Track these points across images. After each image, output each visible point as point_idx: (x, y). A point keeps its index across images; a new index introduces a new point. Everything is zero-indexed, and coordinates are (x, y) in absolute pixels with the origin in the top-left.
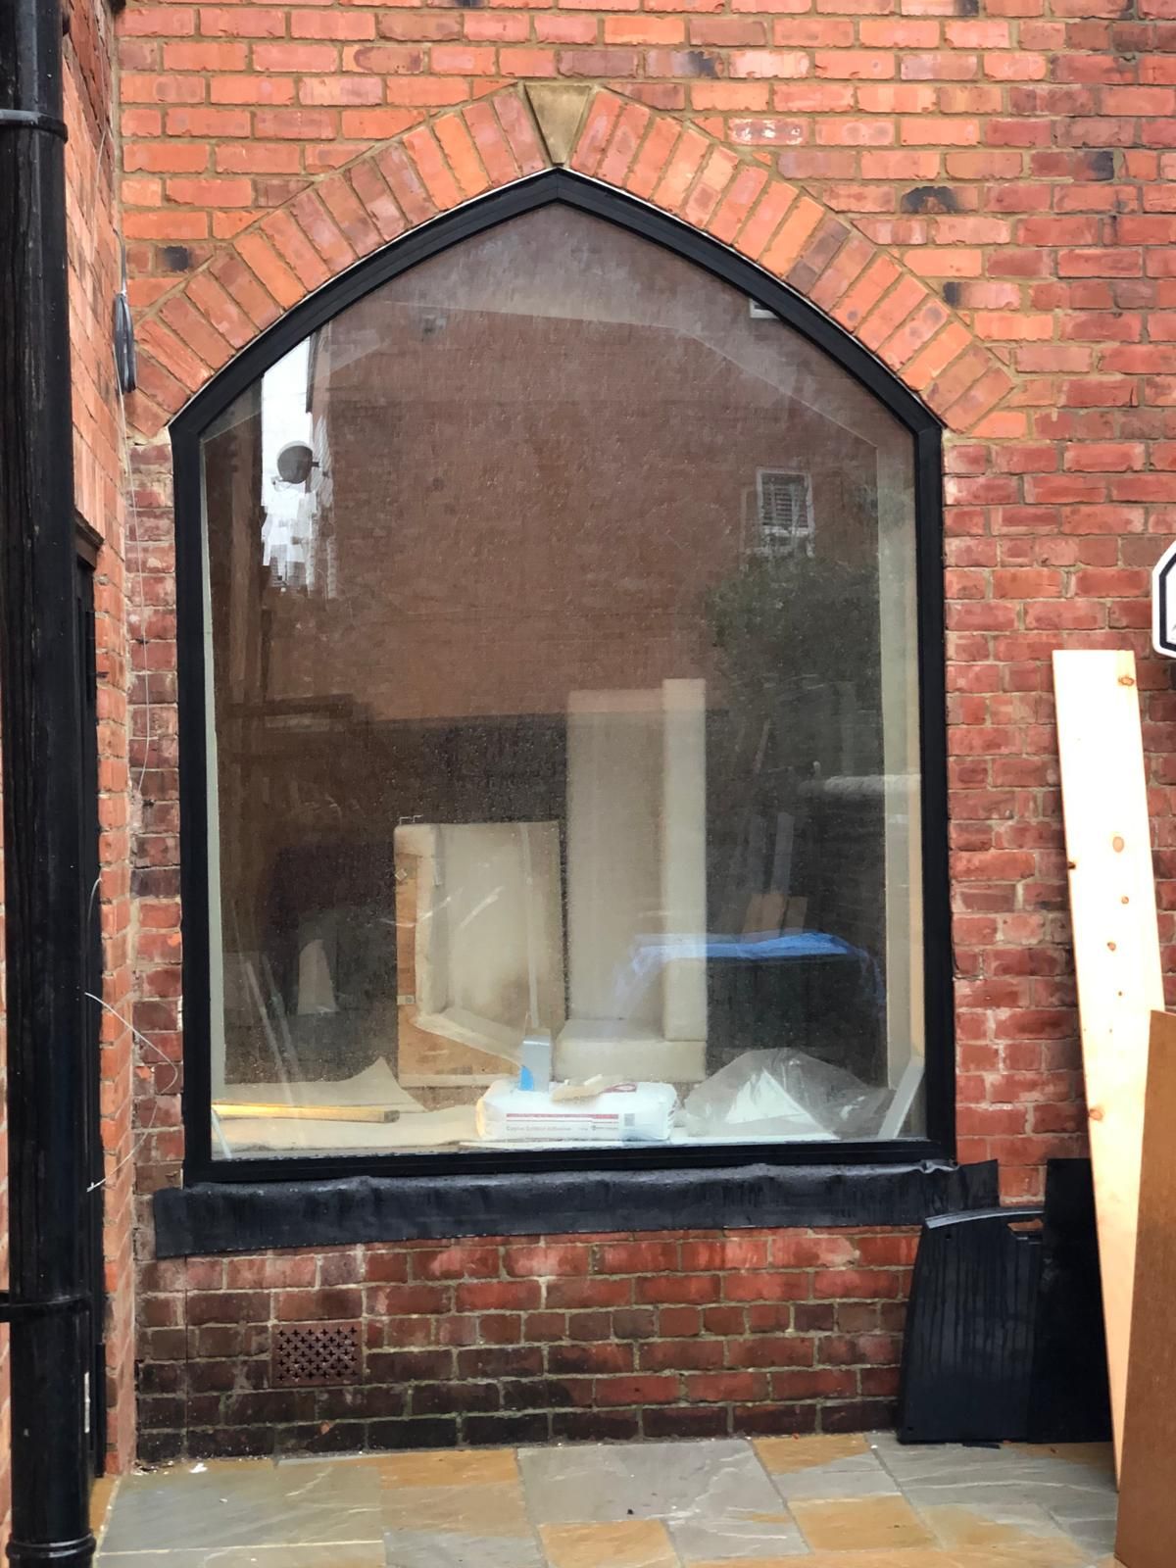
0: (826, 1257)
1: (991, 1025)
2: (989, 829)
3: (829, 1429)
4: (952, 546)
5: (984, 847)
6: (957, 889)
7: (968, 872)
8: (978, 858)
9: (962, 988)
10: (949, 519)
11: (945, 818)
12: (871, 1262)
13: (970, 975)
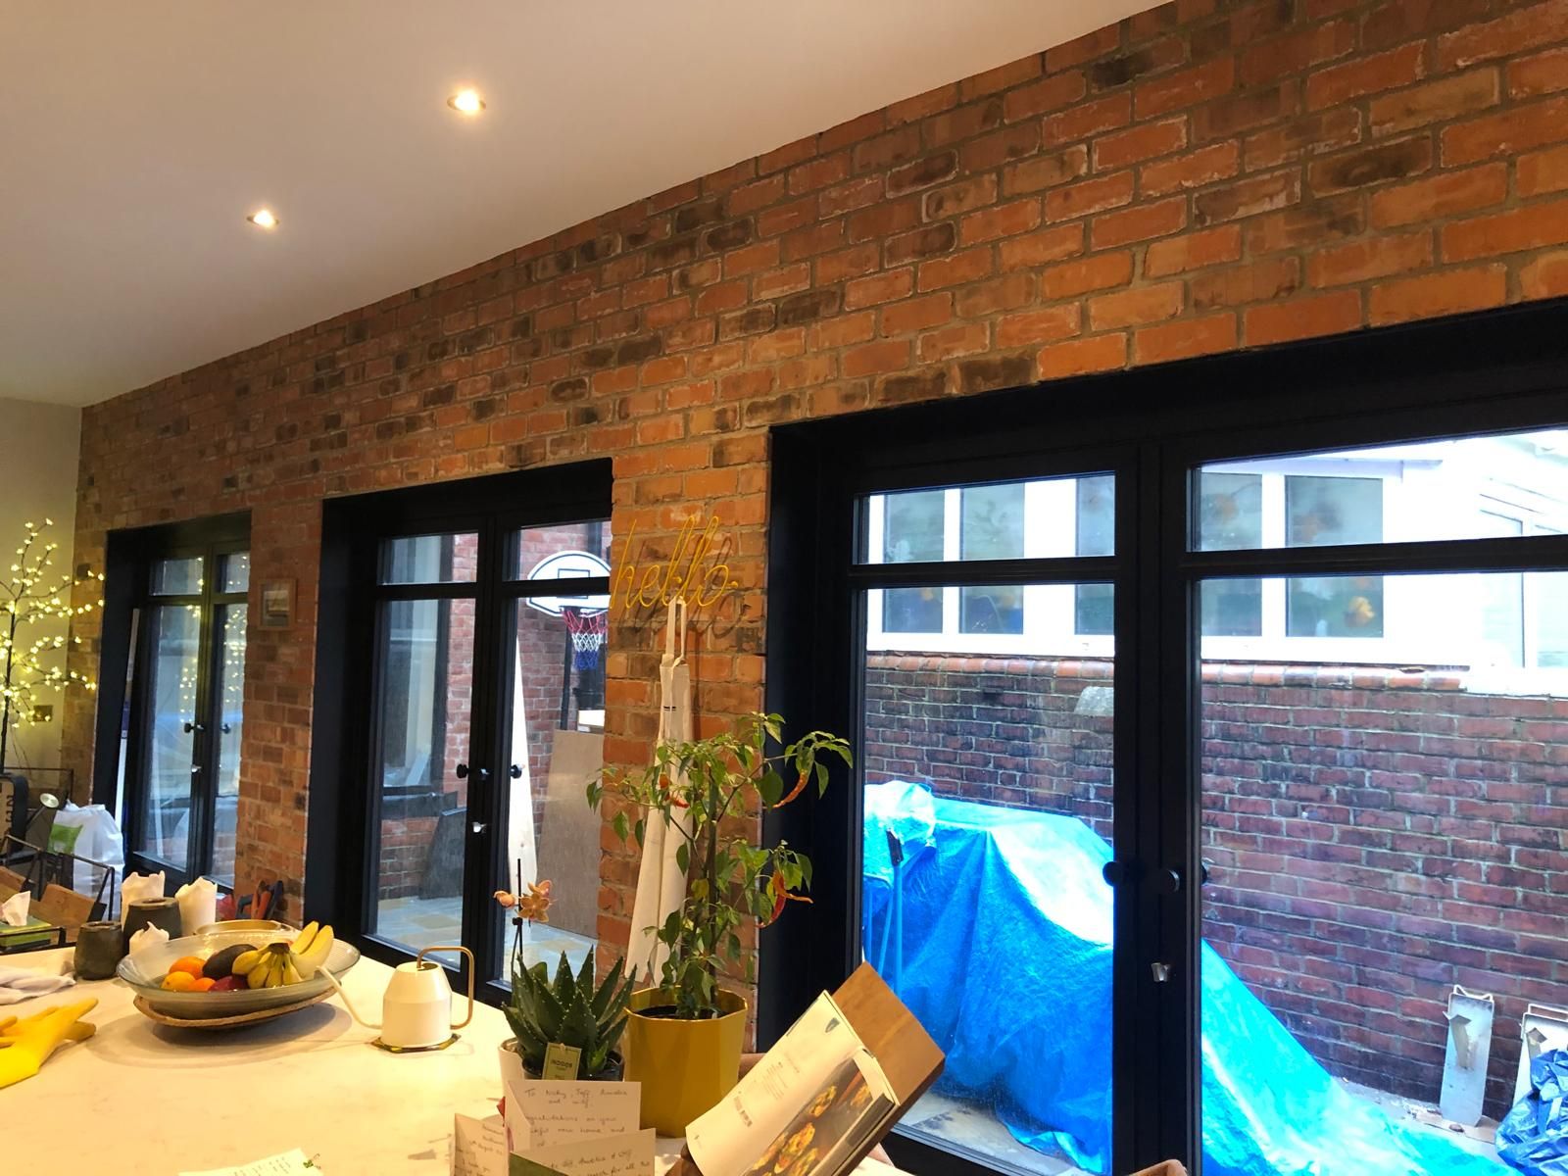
0: (394, 831)
1: (458, 741)
2: (461, 667)
3: (390, 897)
4: (456, 560)
5: (460, 673)
6: (450, 689)
7: (455, 682)
8: (458, 677)
9: (449, 726)
10: (456, 550)
11: (447, 661)
12: (412, 831)
13: (452, 721)
